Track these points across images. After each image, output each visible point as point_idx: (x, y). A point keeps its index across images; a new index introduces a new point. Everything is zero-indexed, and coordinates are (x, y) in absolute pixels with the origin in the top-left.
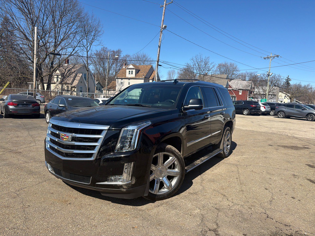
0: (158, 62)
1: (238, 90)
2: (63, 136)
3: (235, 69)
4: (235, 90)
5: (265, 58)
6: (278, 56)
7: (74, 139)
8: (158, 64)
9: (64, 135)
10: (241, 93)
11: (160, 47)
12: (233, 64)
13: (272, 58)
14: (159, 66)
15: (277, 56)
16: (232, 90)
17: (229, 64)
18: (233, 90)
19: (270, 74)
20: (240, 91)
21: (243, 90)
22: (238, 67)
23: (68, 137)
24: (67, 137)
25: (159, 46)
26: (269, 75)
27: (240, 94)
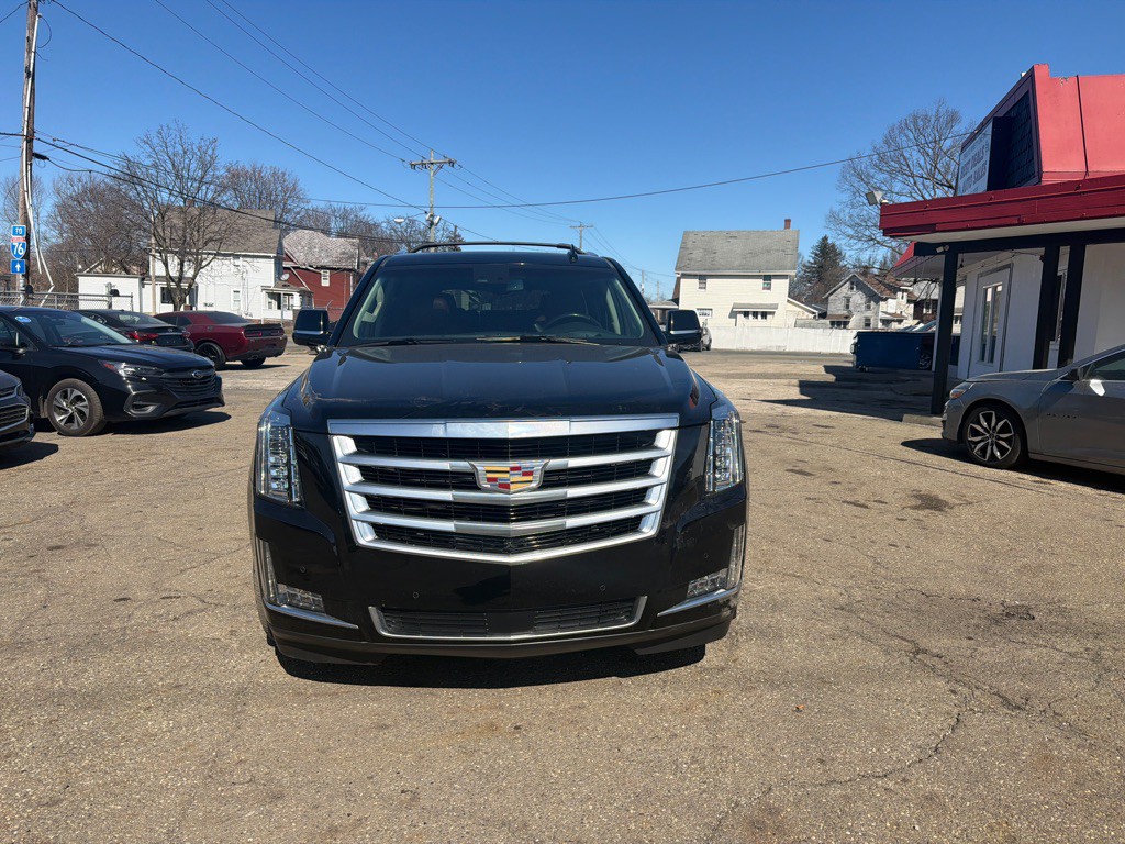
0: (30, 140)
1: (317, 268)
2: (507, 475)
3: (292, 191)
4: (306, 269)
5: (413, 166)
6: (452, 163)
7: (552, 479)
8: (29, 149)
9: (508, 469)
10: (328, 281)
11: (31, 75)
12: (284, 174)
13: (434, 167)
14: (36, 161)
15: (450, 162)
16: (294, 268)
17: (267, 173)
18: (298, 268)
19: (436, 221)
20: (322, 272)
21: (335, 269)
22: (301, 185)
23: (530, 474)
24: (525, 474)
25: (28, 68)
26: (432, 224)
27: (325, 283)
